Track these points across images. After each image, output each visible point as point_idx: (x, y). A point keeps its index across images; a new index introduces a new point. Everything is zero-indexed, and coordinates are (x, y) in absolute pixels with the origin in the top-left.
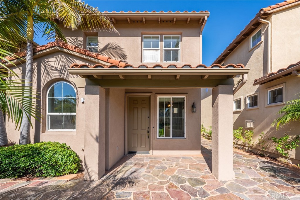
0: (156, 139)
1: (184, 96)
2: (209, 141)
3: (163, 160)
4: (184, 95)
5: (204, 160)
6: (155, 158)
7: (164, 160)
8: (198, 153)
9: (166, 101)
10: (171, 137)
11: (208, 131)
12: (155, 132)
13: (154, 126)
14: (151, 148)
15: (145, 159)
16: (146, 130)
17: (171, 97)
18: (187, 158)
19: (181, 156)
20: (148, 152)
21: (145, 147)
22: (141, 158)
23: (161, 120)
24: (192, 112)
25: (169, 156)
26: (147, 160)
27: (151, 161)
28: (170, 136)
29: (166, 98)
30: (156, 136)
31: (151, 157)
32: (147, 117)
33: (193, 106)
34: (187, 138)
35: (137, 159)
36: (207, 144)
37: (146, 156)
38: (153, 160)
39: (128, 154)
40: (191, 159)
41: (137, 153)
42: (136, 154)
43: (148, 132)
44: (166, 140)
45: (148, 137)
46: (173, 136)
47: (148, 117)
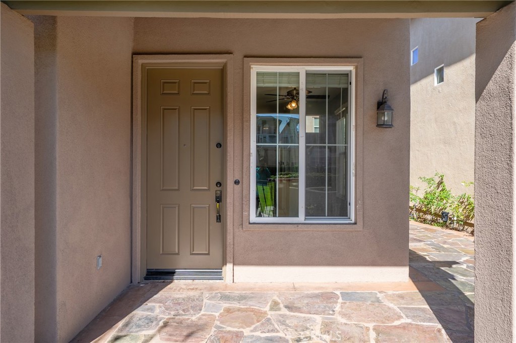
0: (246, 224)
1: (349, 68)
2: (426, 229)
3: (272, 309)
4: (350, 63)
5: (427, 307)
6: (242, 298)
7: (275, 306)
8: (400, 276)
9: (283, 85)
10: (301, 218)
11: (421, 195)
12: (244, 200)
13: (237, 177)
14: (228, 259)
15: (205, 301)
16: (209, 190)
17: (302, 69)
18: (362, 298)
19: (337, 289)
20: (215, 272)
21: (208, 254)
22: (189, 298)
23: (264, 156)
24: (379, 126)
25: (295, 288)
26: (214, 306)
27: (228, 311)
28: (297, 215)
29: (281, 74)
30: (245, 213)
31: (227, 292)
32: (213, 145)
33: (381, 105)
34: (360, 224)
35: (177, 302)
36: (420, 241)
37: (211, 289)
38: (236, 305)
39: (146, 279)
40: (378, 301)
41: (175, 277)
42: (172, 281)
43: (219, 199)
44: (281, 228)
45: (219, 219)
46: (308, 214)
47: (219, 145)
